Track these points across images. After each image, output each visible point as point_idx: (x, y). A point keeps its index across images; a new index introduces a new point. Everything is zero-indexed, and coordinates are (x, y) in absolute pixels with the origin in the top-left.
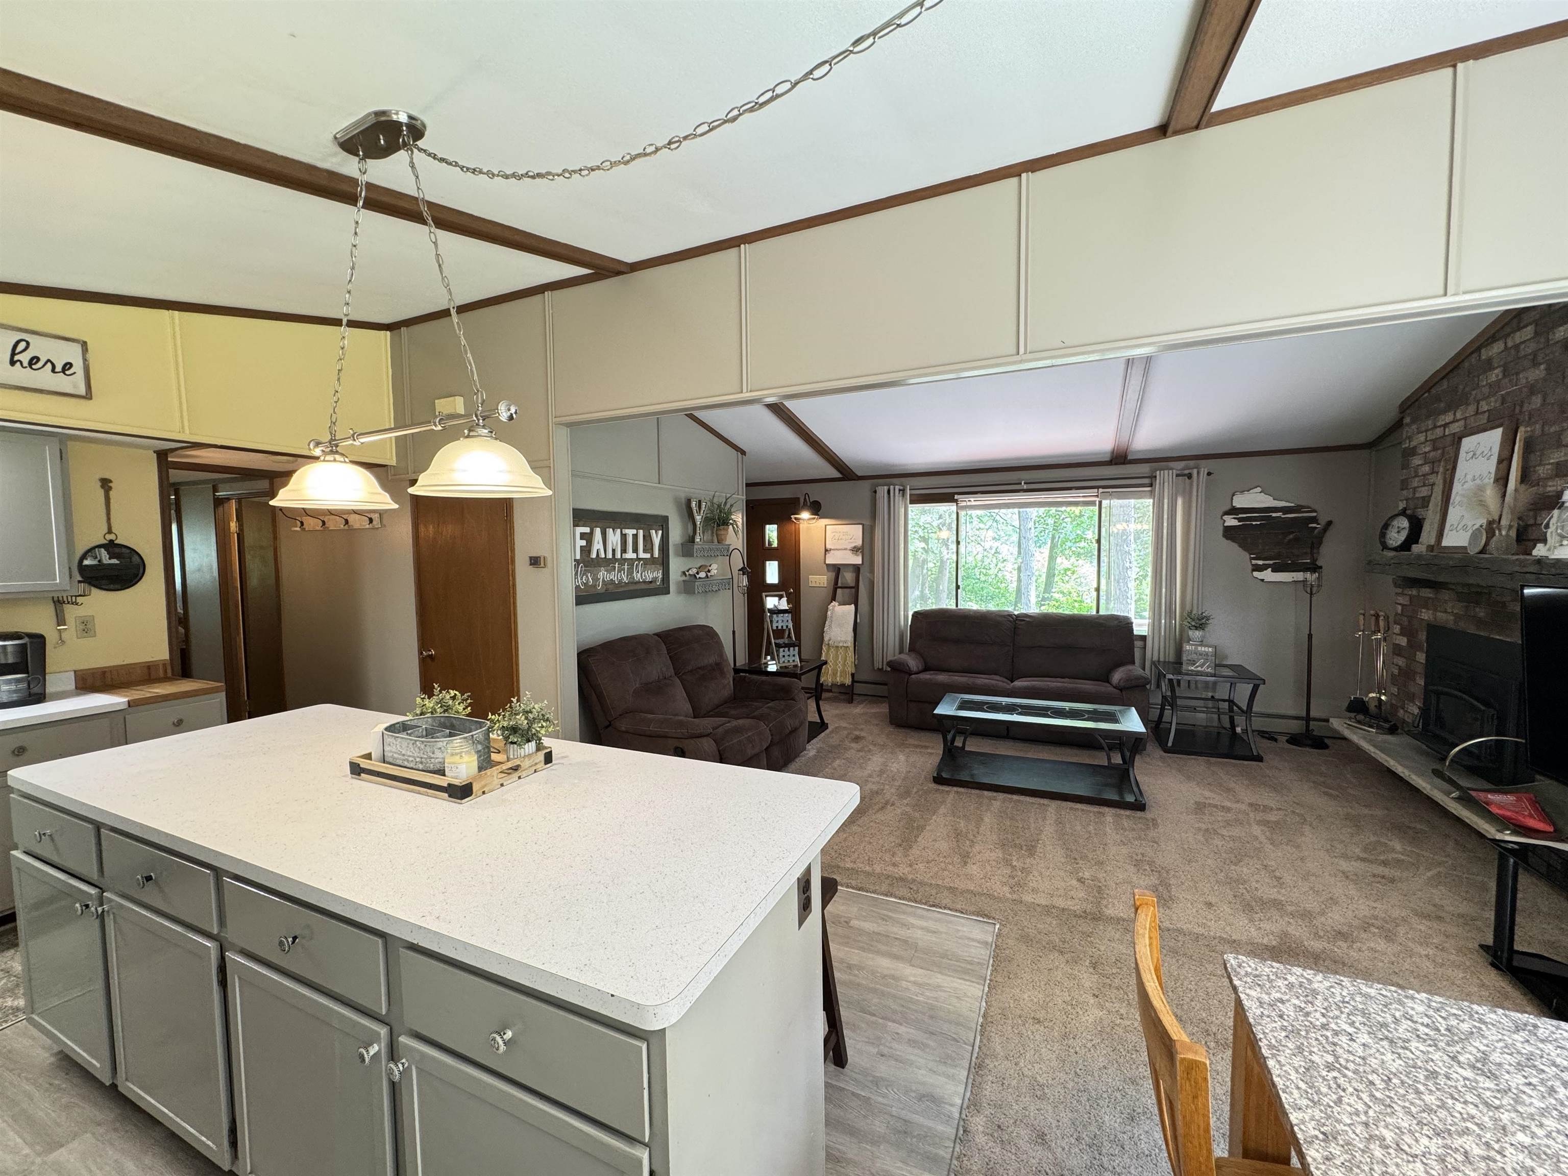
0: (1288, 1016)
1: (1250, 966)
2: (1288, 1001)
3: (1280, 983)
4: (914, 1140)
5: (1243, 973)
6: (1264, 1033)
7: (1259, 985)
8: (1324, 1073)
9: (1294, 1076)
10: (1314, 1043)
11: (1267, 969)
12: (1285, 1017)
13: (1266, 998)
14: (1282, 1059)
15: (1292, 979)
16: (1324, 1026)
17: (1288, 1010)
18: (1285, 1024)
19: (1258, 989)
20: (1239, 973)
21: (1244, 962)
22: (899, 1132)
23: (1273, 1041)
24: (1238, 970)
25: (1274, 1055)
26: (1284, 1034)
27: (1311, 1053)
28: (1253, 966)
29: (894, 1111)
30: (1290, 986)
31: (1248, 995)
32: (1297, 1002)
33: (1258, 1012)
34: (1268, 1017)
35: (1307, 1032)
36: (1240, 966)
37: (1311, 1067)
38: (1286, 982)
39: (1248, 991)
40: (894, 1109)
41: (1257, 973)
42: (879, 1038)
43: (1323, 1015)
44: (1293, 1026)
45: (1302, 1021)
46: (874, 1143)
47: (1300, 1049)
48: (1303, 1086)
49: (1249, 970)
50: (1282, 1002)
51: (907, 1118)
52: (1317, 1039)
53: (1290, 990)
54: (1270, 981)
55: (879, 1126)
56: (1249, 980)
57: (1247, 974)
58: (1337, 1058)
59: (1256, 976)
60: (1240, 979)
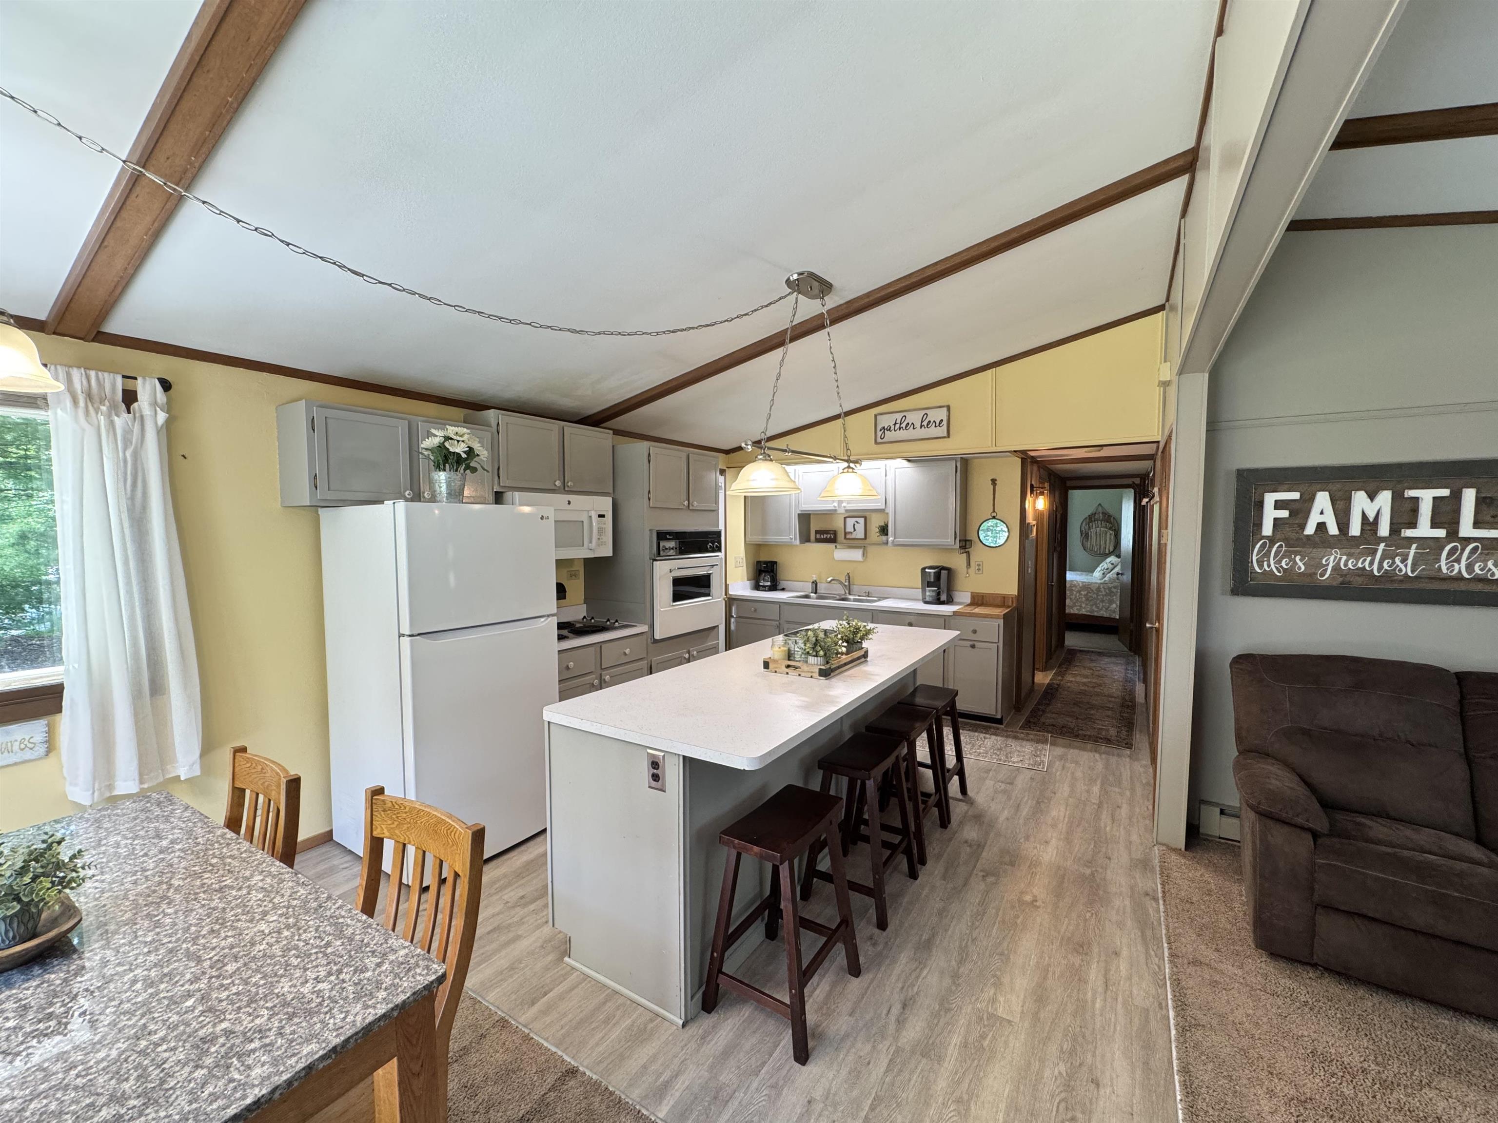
0: (368, 957)
1: (420, 974)
2: (374, 970)
3: (388, 981)
4: (706, 1104)
5: (421, 963)
6: (378, 930)
7: (402, 964)
8: (330, 938)
9: (349, 921)
10: (343, 952)
11: (405, 984)
12: (370, 954)
13: (392, 957)
14: (359, 924)
15: (382, 994)
16: (340, 972)
17: (371, 962)
18: (368, 949)
19: (400, 959)
20: (423, 960)
21: (427, 974)
22: (717, 1092)
23: (370, 930)
24: (426, 963)
25: (365, 922)
26: (365, 941)
27: (343, 944)
28: (418, 978)
29: (740, 1095)
30: (378, 985)
31: (405, 948)
32: (369, 974)
33: (390, 942)
34: (381, 944)
35: (351, 956)
36: (427, 967)
37: (340, 934)
38: (384, 986)
39: (407, 951)
40: (742, 1095)
41: (411, 974)
42: (835, 1105)
43: (344, 981)
44: (362, 952)
45: (357, 962)
46: (711, 1068)
47: (351, 939)
48: (341, 920)
49: (418, 971)
50: (379, 965)
51: (730, 1104)
52: (342, 957)
53: (377, 981)
54: (397, 975)
55: (727, 1076)
56: (412, 961)
57: (417, 965)
58: (325, 954)
59: (409, 970)
60: (418, 955)
